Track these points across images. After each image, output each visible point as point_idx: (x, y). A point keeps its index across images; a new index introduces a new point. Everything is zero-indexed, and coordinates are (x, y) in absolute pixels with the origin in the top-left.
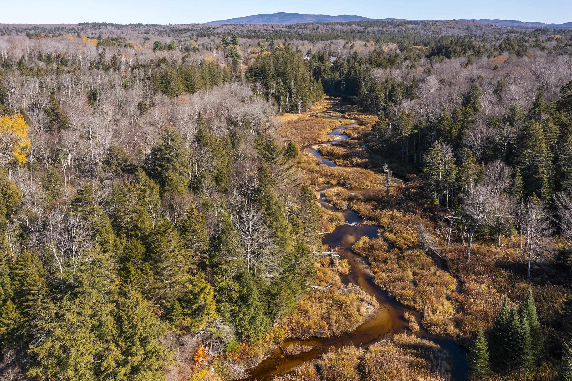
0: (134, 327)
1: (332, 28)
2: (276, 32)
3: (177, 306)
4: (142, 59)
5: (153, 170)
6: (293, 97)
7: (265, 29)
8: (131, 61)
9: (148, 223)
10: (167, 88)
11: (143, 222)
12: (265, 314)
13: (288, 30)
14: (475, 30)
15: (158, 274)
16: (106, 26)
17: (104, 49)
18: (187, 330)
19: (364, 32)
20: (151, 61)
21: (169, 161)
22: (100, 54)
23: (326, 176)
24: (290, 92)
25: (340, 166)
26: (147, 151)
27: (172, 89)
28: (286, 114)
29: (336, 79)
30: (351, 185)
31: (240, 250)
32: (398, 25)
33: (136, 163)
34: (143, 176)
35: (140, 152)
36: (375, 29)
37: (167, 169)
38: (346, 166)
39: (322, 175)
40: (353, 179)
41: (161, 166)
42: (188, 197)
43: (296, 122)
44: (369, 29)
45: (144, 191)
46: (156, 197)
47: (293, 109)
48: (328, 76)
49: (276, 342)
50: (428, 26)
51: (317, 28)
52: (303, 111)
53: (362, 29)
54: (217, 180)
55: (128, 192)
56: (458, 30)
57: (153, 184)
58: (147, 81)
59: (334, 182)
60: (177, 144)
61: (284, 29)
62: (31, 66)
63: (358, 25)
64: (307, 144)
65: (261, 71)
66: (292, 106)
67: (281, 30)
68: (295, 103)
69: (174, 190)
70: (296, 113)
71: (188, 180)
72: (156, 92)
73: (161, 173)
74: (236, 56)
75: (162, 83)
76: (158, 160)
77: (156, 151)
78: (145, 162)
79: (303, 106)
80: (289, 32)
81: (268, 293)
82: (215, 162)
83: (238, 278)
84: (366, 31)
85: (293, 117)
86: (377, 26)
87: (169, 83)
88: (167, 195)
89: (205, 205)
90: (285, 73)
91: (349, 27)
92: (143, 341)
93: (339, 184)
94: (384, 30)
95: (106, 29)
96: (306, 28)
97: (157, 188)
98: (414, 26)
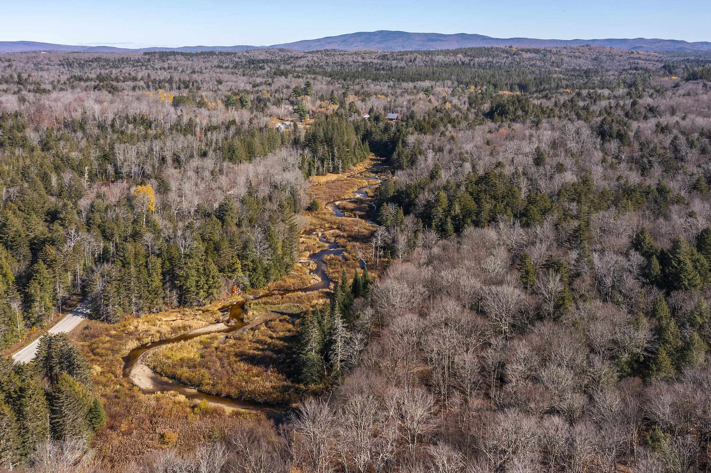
0: (210, 272)
1: (432, 60)
2: (367, 65)
3: (226, 268)
4: (215, 121)
5: (219, 215)
6: (336, 159)
7: (353, 61)
8: (205, 122)
9: (216, 238)
10: (232, 156)
11: (214, 237)
12: (264, 277)
13: (380, 61)
14: (604, 60)
15: (220, 256)
16: (175, 55)
17: (181, 111)
18: (230, 278)
19: (469, 64)
20: (223, 123)
21: (227, 211)
22: (179, 116)
23: (331, 223)
24: (333, 156)
25: (347, 216)
26: (216, 205)
27: (237, 156)
28: (329, 174)
29: (384, 140)
30: (344, 229)
31: (254, 250)
32: (514, 54)
33: (210, 212)
34: (215, 218)
35: (212, 205)
36: (484, 59)
37: (226, 215)
38: (350, 216)
39: (328, 223)
40: (347, 225)
41: (223, 214)
42: (235, 228)
43: (333, 182)
44: (476, 60)
45: (215, 225)
46: (220, 228)
47: (335, 170)
48: (377, 137)
49: (268, 290)
50: (549, 55)
51: (415, 59)
52: (344, 172)
53: (466, 60)
54: (250, 221)
55: (208, 224)
56: (584, 61)
57: (219, 221)
58: (218, 151)
59: (335, 227)
60: (231, 203)
61: (376, 61)
62: (122, 129)
63: (465, 54)
64: (332, 200)
65: (313, 136)
66: (334, 168)
67: (372, 62)
68: (337, 165)
69: (228, 224)
70: (337, 173)
71: (235, 221)
72: (224, 160)
73: (222, 217)
74: (303, 112)
75: (229, 152)
76: (222, 210)
77: (221, 206)
78: (216, 212)
79: (343, 168)
80: (381, 65)
81: (266, 268)
82: (250, 212)
83: (252, 261)
84: (472, 64)
85: (333, 177)
86: (487, 56)
87: (234, 152)
88: (225, 227)
89: (242, 232)
90: (332, 139)
91: (452, 58)
92: (213, 277)
93: (338, 228)
94: (494, 62)
95: (175, 60)
96: (402, 59)
97: (220, 224)
98: (533, 55)
